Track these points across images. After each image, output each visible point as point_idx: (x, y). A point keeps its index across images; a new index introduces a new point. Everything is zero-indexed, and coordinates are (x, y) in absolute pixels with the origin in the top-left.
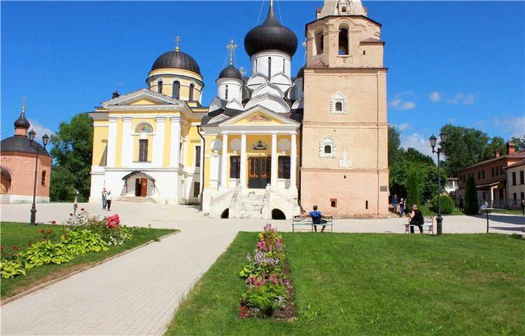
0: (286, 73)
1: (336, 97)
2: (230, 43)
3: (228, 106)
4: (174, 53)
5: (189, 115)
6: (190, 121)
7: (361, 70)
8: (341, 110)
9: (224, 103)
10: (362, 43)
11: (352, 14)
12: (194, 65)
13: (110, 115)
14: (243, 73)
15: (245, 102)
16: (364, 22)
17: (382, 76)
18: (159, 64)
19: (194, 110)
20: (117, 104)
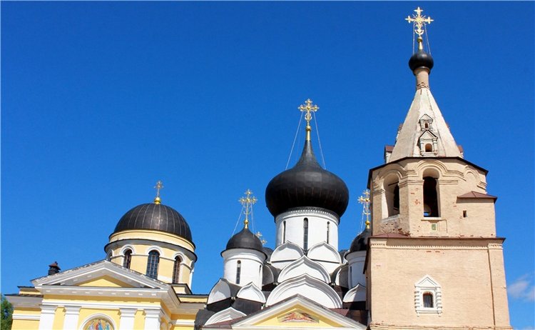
0: (331, 244)
1: (424, 285)
2: (246, 195)
3: (241, 295)
4: (152, 206)
5: (174, 307)
6: (174, 317)
7: (461, 241)
8: (432, 306)
9: (235, 289)
10: (461, 199)
11: (441, 154)
12: (183, 227)
13: (45, 301)
14: (264, 243)
15: (268, 288)
16: (462, 168)
17: (497, 251)
18: (127, 223)
19: (182, 299)
20: (59, 284)
